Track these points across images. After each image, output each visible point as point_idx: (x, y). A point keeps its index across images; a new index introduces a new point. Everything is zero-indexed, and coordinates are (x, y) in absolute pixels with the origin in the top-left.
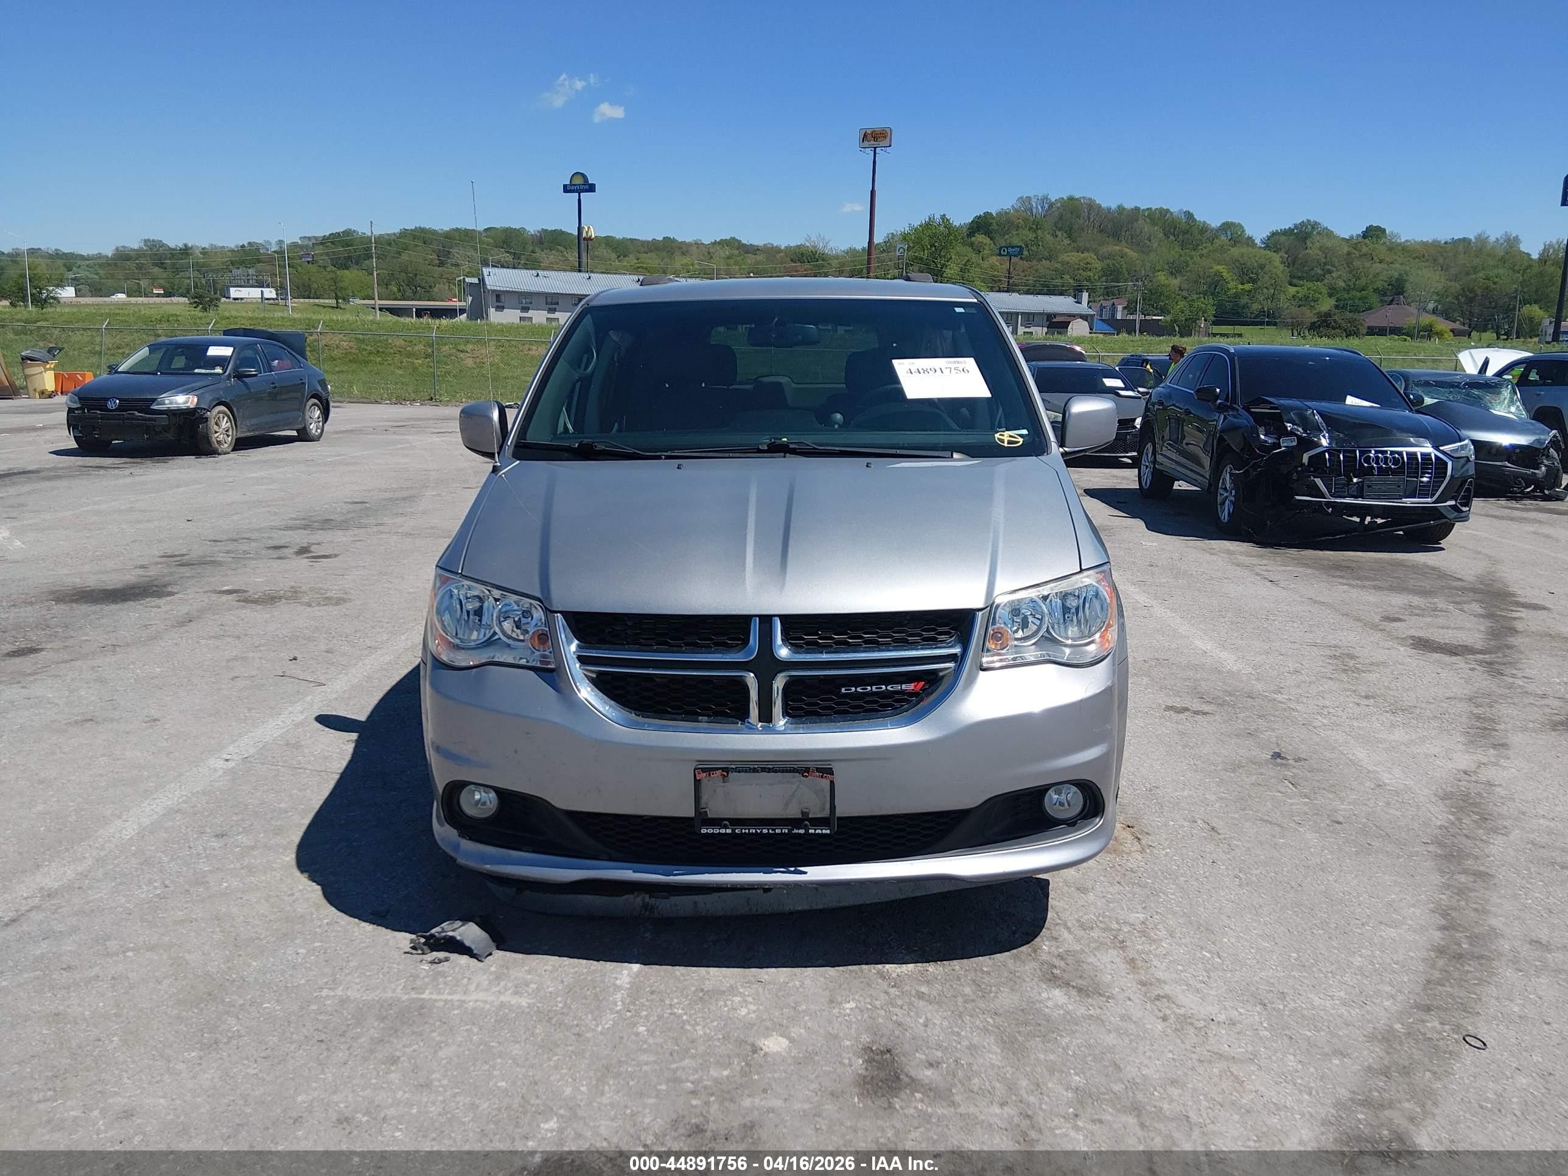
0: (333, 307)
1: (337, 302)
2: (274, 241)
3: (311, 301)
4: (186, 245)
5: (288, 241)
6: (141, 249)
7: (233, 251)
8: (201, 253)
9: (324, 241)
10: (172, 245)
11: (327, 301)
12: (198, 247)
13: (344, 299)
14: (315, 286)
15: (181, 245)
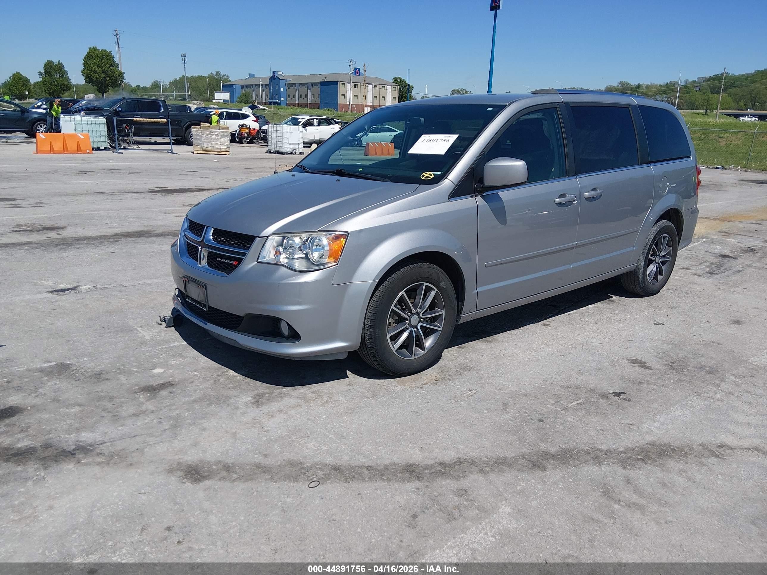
0: (703, 114)
1: (706, 112)
2: (683, 81)
3: (693, 111)
4: (639, 84)
5: (690, 80)
6: (618, 86)
7: (661, 86)
8: (646, 88)
9: (708, 80)
10: (632, 84)
11: (701, 111)
12: (645, 85)
13: (710, 110)
14: (697, 103)
15: (637, 84)
